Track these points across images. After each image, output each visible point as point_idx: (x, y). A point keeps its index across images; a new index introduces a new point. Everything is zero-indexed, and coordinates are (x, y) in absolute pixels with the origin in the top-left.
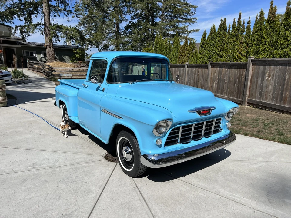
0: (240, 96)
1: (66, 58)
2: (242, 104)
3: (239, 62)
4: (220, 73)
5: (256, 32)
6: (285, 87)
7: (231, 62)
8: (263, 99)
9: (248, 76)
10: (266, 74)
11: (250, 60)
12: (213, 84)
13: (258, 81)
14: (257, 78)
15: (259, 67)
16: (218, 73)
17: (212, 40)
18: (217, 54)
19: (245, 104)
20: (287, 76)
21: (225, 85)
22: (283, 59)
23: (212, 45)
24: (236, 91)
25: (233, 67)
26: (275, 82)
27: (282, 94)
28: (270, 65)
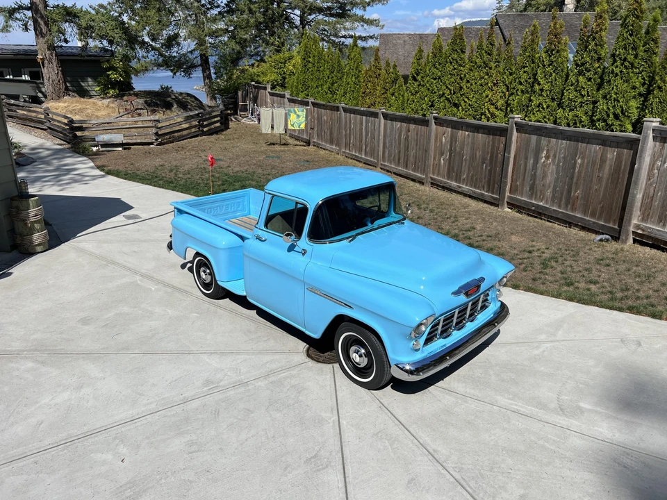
0: (494, 189)
1: (90, 84)
2: (497, 205)
3: (492, 123)
4: (453, 139)
5: (524, 67)
6: (575, 180)
7: (475, 119)
8: (536, 199)
9: (509, 153)
10: (542, 152)
11: (512, 123)
12: (440, 160)
13: (528, 164)
14: (526, 158)
15: (530, 138)
16: (449, 139)
17: (435, 67)
18: (448, 99)
19: (503, 205)
20: (579, 161)
21: (464, 164)
22: (572, 128)
23: (435, 79)
24: (487, 179)
25: (480, 130)
26: (557, 169)
27: (569, 192)
28: (549, 137)
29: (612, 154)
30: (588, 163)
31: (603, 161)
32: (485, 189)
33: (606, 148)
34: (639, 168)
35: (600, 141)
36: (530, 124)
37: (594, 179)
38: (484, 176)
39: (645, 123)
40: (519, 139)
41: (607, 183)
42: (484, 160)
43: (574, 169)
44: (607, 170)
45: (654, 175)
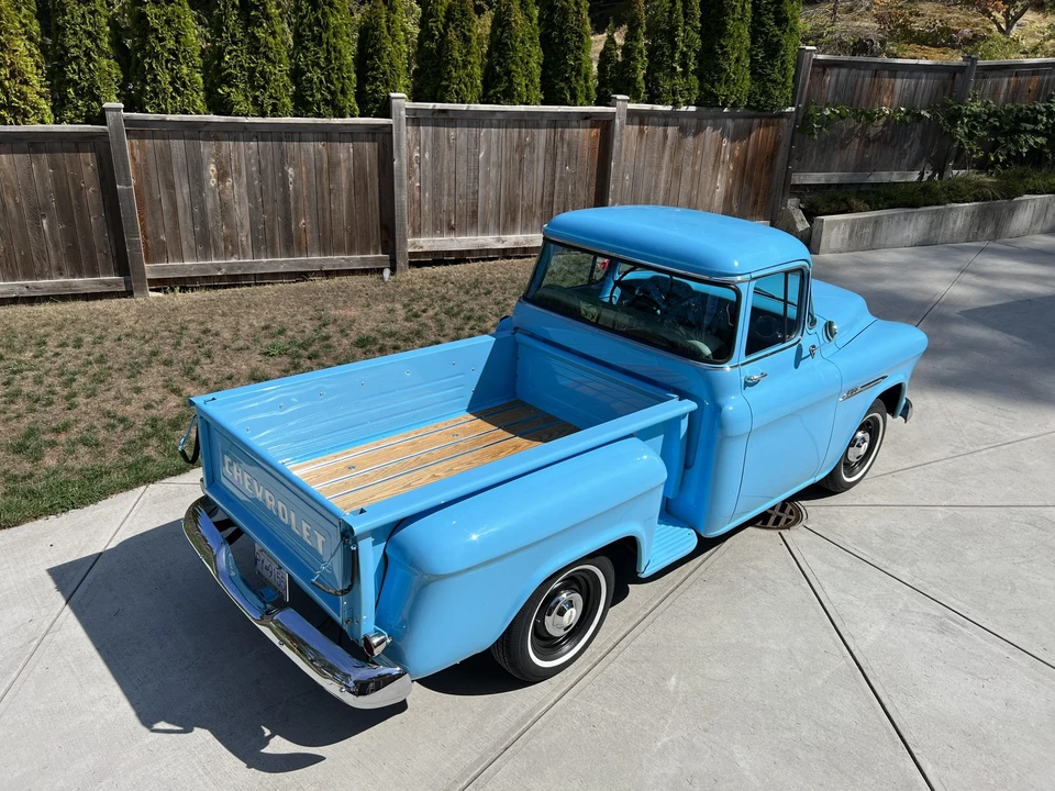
0: (95, 265)
2: (126, 295)
6: (292, 204)
8: (217, 256)
9: (129, 184)
10: (207, 170)
13: (179, 198)
14: (171, 186)
15: (168, 146)
19: (139, 290)
20: (291, 171)
22: (271, 119)
24: (63, 250)
26: (249, 194)
27: (287, 225)
28: (217, 139)
29: (344, 151)
30: (308, 172)
31: (333, 165)
32: (67, 271)
33: (334, 144)
34: (401, 165)
35: (320, 135)
36: (169, 117)
37: (326, 195)
38: (51, 245)
39: (394, 101)
40: (137, 152)
41: (349, 196)
42: (37, 213)
43: (285, 185)
44: (344, 177)
45: (414, 171)
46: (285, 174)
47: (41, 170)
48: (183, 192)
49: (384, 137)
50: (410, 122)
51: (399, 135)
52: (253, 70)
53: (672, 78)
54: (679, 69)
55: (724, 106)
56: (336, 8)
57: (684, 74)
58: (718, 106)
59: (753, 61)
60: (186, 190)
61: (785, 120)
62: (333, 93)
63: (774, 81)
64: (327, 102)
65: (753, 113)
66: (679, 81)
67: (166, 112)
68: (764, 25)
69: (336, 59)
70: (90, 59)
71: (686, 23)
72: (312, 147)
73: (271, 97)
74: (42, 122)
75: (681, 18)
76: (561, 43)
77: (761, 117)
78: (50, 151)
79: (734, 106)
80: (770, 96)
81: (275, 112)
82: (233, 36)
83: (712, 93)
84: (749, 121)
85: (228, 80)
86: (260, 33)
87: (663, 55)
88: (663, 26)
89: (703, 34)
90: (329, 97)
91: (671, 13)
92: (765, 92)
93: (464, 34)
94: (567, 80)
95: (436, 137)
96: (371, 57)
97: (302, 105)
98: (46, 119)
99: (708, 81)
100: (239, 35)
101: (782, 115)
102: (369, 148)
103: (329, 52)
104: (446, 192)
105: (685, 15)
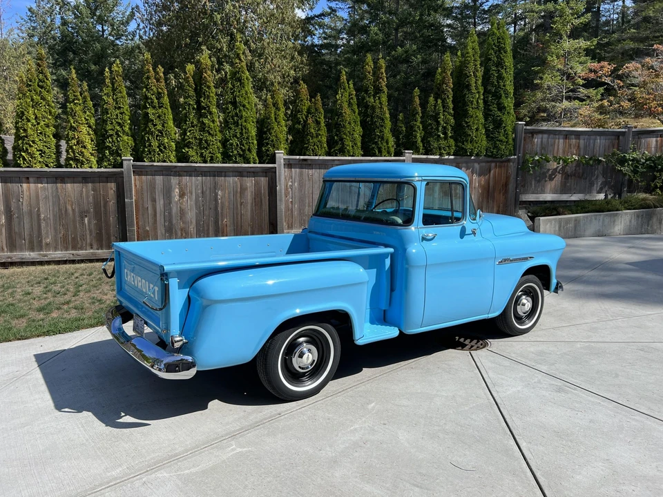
6: (220, 211)
9: (132, 198)
10: (174, 192)
11: (128, 165)
13: (158, 206)
14: (154, 200)
15: (154, 179)
20: (220, 193)
22: (210, 165)
24: (94, 234)
25: (66, 179)
26: (196, 205)
27: (216, 222)
28: (180, 176)
29: (250, 182)
30: (229, 193)
31: (243, 190)
32: (95, 246)
33: (244, 178)
34: (281, 190)
35: (237, 173)
36: (155, 164)
37: (239, 206)
38: (88, 232)
39: (277, 155)
40: (138, 183)
41: (252, 206)
42: (83, 214)
43: (216, 200)
44: (249, 196)
45: (289, 193)
46: (216, 195)
47: (87, 192)
48: (160, 203)
49: (271, 175)
50: (286, 166)
51: (280, 173)
52: (201, 140)
53: (438, 141)
54: (442, 136)
55: (471, 155)
56: (247, 108)
57: (446, 138)
58: (467, 155)
59: (487, 130)
60: (162, 202)
61: (511, 164)
62: (243, 151)
63: (501, 141)
64: (240, 156)
65: (490, 159)
66: (443, 143)
67: (154, 161)
68: (491, 111)
69: (246, 133)
70: (119, 136)
71: (444, 111)
72: (231, 180)
73: (210, 153)
74: (91, 167)
75: (441, 108)
76: (372, 124)
77: (496, 162)
78: (93, 182)
79: (477, 155)
80: (499, 149)
81: (212, 161)
82: (192, 123)
83: (463, 148)
84: (488, 164)
85: (188, 145)
86: (206, 121)
87: (432, 128)
88: (431, 113)
89: (455, 117)
90: (241, 153)
91: (435, 106)
92: (496, 147)
93: (316, 120)
94: (376, 143)
95: (301, 174)
96: (265, 133)
97: (227, 157)
98: (93, 166)
99: (460, 142)
100: (195, 122)
101: (509, 161)
102: (264, 181)
103: (242, 129)
104: (307, 205)
105: (444, 107)
